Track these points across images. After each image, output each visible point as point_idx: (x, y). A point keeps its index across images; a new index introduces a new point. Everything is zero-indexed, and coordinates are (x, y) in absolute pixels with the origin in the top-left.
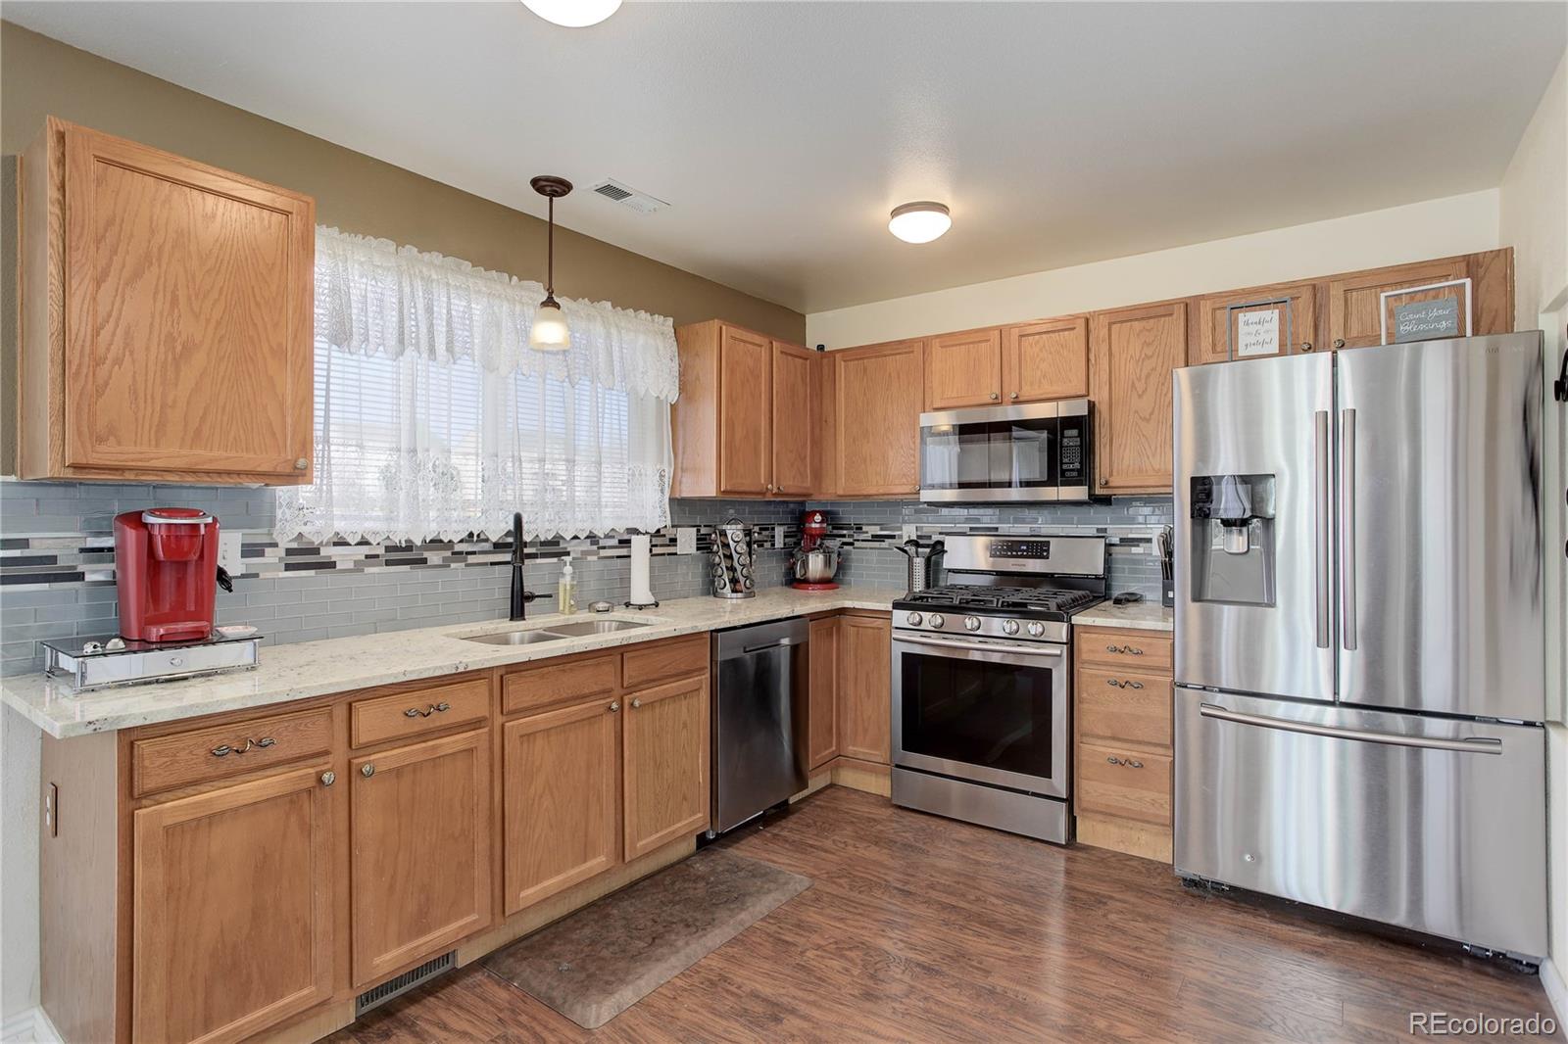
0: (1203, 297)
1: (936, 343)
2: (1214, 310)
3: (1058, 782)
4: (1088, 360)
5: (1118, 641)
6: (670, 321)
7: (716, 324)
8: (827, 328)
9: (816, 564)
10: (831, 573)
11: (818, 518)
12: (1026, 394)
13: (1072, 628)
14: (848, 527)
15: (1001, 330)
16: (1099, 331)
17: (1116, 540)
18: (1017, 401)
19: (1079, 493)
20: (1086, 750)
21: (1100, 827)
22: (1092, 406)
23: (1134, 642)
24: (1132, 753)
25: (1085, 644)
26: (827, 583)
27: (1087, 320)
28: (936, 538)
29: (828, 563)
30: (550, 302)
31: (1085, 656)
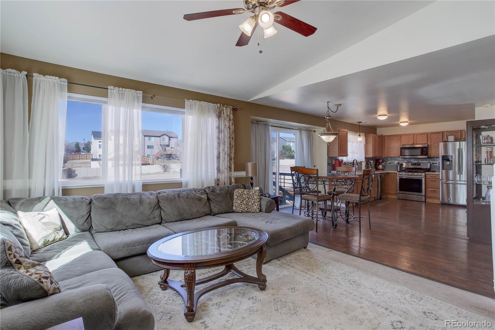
0: (445, 131)
1: (403, 136)
2: (446, 133)
3: (423, 193)
4: (427, 139)
5: (432, 175)
6: (364, 133)
7: (372, 134)
8: (380, 132)
9: (381, 167)
10: (383, 168)
11: (381, 160)
12: (417, 143)
13: (425, 174)
14: (385, 161)
15: (413, 134)
16: (429, 135)
17: (431, 163)
18: (416, 144)
19: (426, 157)
20: (428, 189)
21: (429, 200)
22: (428, 145)
23: (434, 176)
24: (434, 189)
25: (427, 176)
26: (382, 170)
27: (427, 134)
28: (401, 163)
29: (383, 166)
30: (360, 136)
31: (427, 177)
